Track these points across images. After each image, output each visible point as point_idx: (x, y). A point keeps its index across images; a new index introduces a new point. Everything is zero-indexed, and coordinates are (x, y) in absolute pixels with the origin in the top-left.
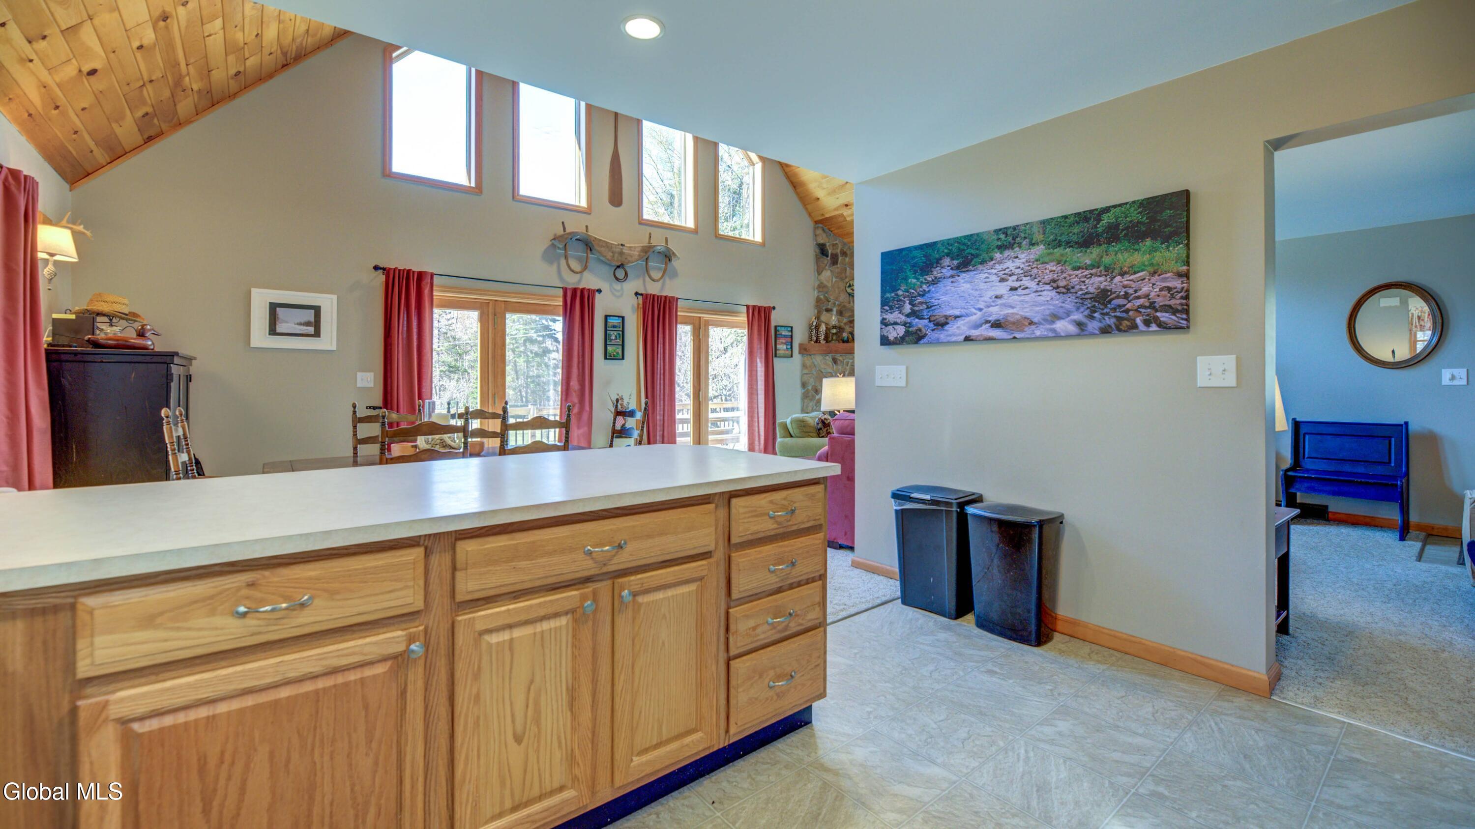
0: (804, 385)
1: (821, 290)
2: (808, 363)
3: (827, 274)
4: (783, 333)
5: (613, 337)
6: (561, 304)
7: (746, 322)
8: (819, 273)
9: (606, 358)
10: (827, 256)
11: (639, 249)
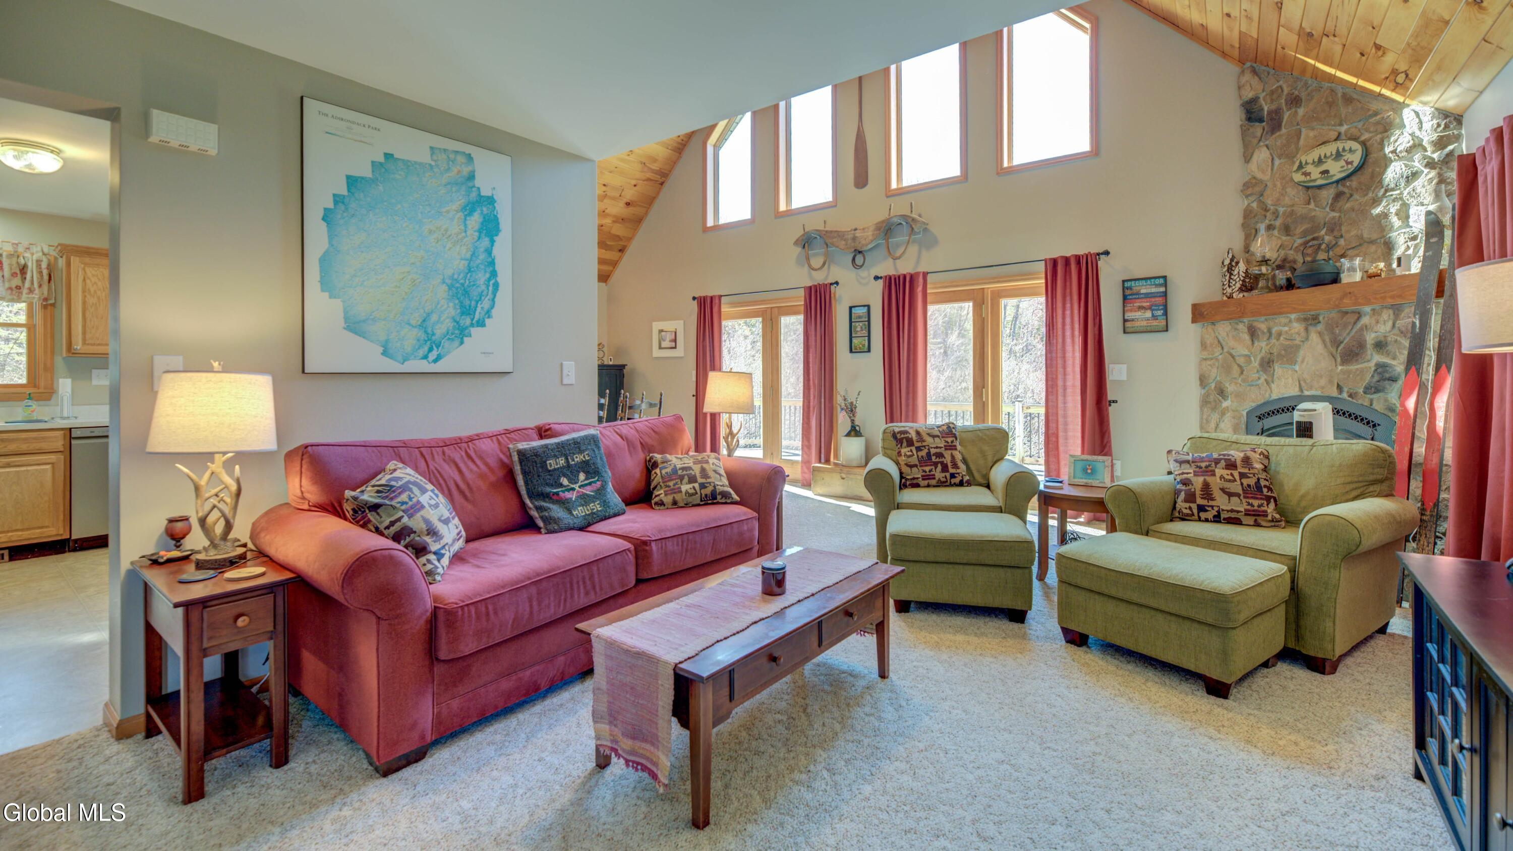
0: (1203, 380)
1: (1249, 192)
2: (1209, 340)
3: (1262, 155)
4: (1143, 291)
5: (859, 329)
6: (803, 303)
7: (1044, 285)
8: (1247, 159)
9: (851, 351)
10: (1261, 120)
11: (872, 229)
